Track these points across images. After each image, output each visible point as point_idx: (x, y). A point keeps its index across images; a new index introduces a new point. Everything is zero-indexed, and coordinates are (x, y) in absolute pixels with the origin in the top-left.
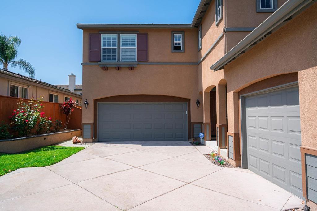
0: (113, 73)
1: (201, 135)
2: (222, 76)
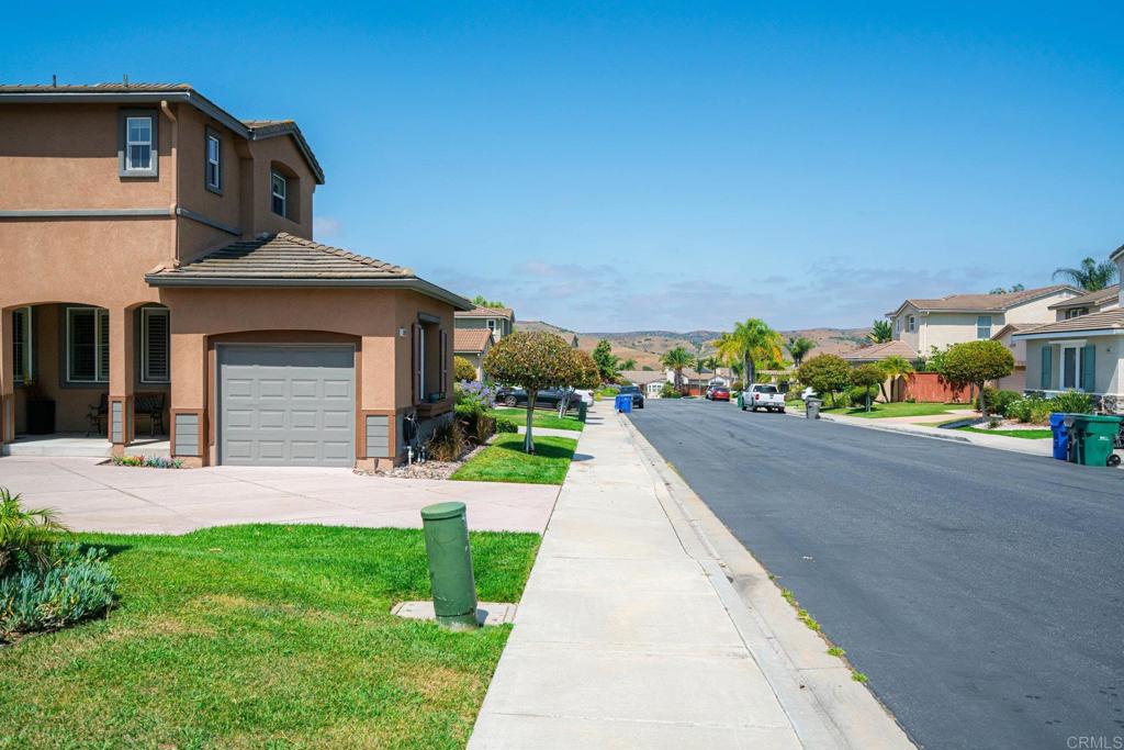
2: (154, 295)
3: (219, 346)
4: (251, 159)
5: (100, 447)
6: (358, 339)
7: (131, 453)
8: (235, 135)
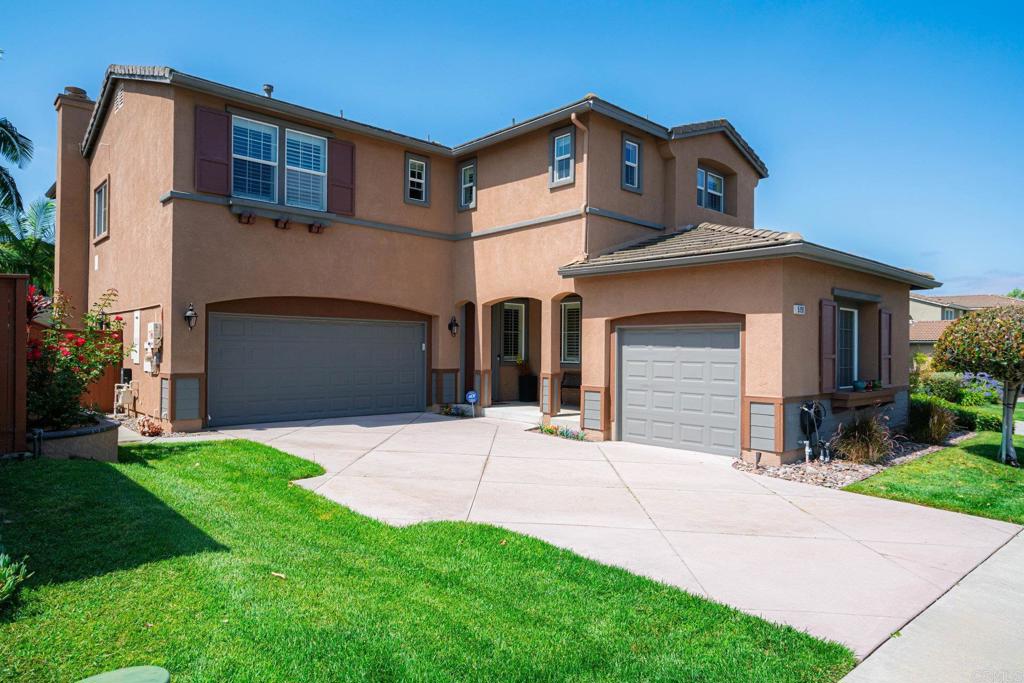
0: (264, 233)
1: (470, 397)
2: (569, 286)
3: (620, 329)
4: (674, 158)
5: (529, 415)
6: (741, 318)
7: (555, 422)
8: (657, 139)
